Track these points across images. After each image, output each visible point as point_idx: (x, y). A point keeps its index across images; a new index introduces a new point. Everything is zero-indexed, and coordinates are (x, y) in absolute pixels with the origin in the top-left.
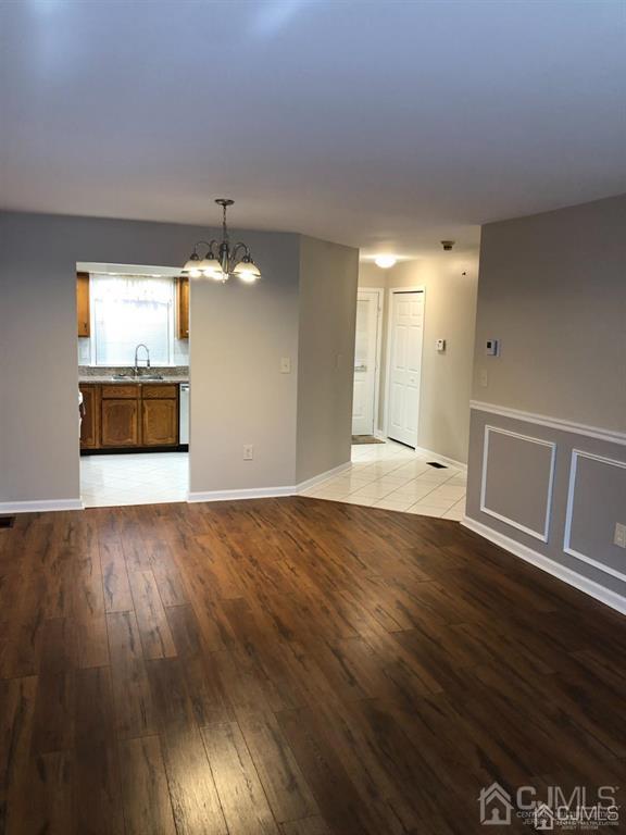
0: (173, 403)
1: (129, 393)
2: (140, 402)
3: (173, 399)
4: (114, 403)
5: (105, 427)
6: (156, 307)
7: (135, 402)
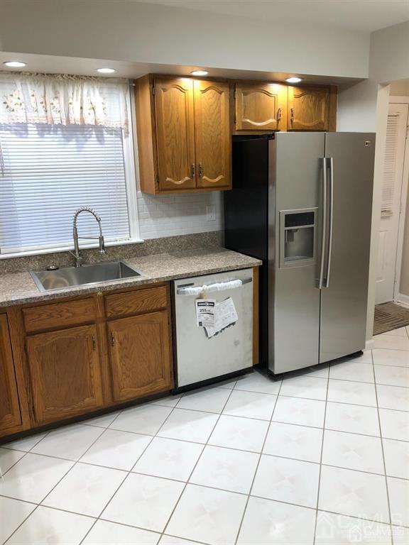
0: (163, 317)
1: (80, 313)
2: (102, 326)
3: (161, 310)
4: (52, 337)
5: (37, 388)
6: (100, 139)
7: (92, 330)
